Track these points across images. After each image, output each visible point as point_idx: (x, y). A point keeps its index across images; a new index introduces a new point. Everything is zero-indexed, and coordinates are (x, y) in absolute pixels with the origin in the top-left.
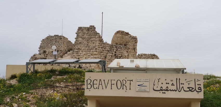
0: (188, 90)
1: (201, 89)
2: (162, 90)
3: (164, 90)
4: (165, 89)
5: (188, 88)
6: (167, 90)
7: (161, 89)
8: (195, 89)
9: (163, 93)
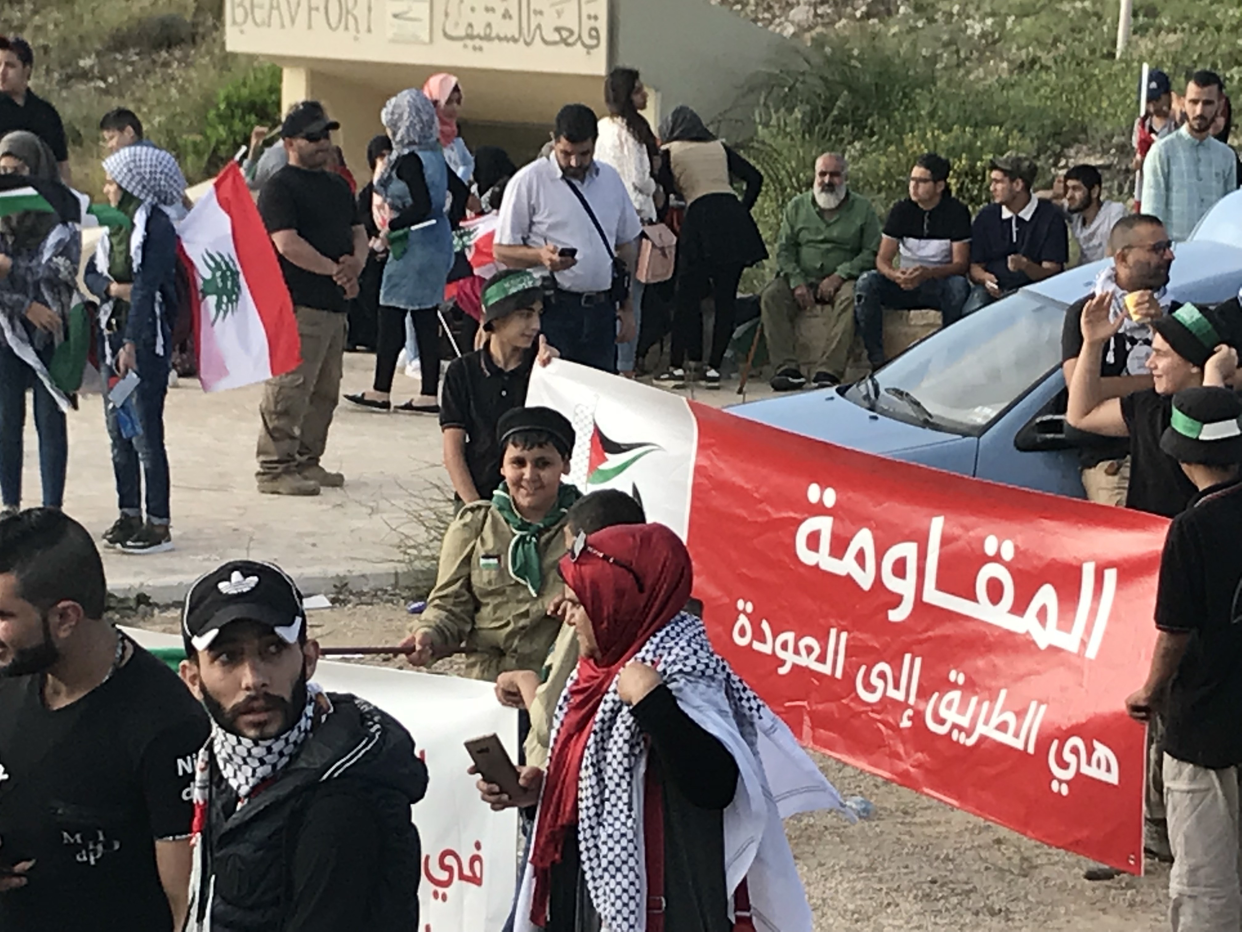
0: (557, 37)
1: (598, 38)
2: (471, 37)
3: (479, 37)
4: (482, 34)
5: (558, 30)
6: (487, 38)
7: (469, 31)
8: (580, 37)
9: (475, 48)
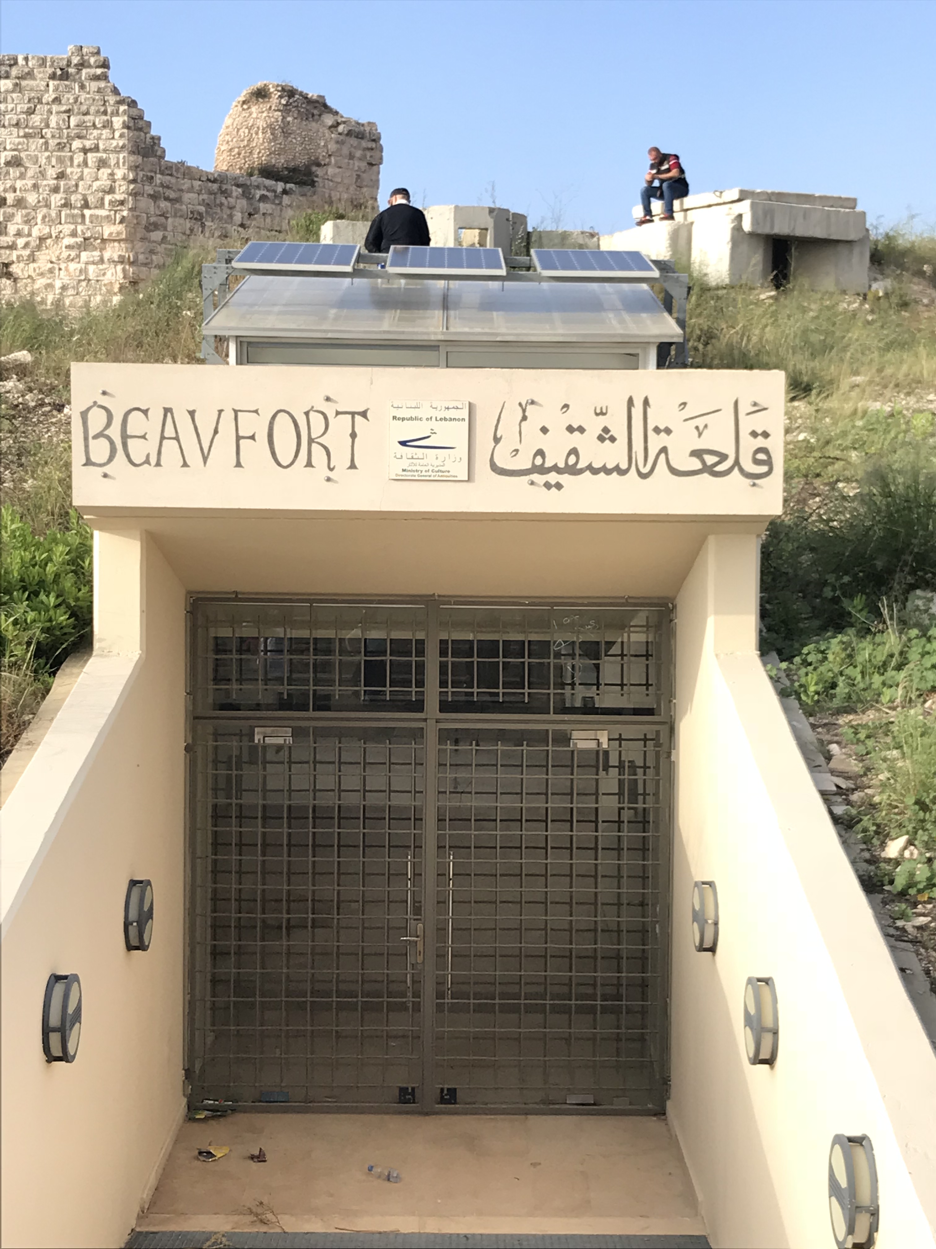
0: (696, 464)
1: (769, 462)
2: (542, 470)
3: (555, 468)
4: (561, 465)
5: (697, 454)
6: (573, 470)
7: (539, 461)
8: (737, 462)
9: (548, 486)
